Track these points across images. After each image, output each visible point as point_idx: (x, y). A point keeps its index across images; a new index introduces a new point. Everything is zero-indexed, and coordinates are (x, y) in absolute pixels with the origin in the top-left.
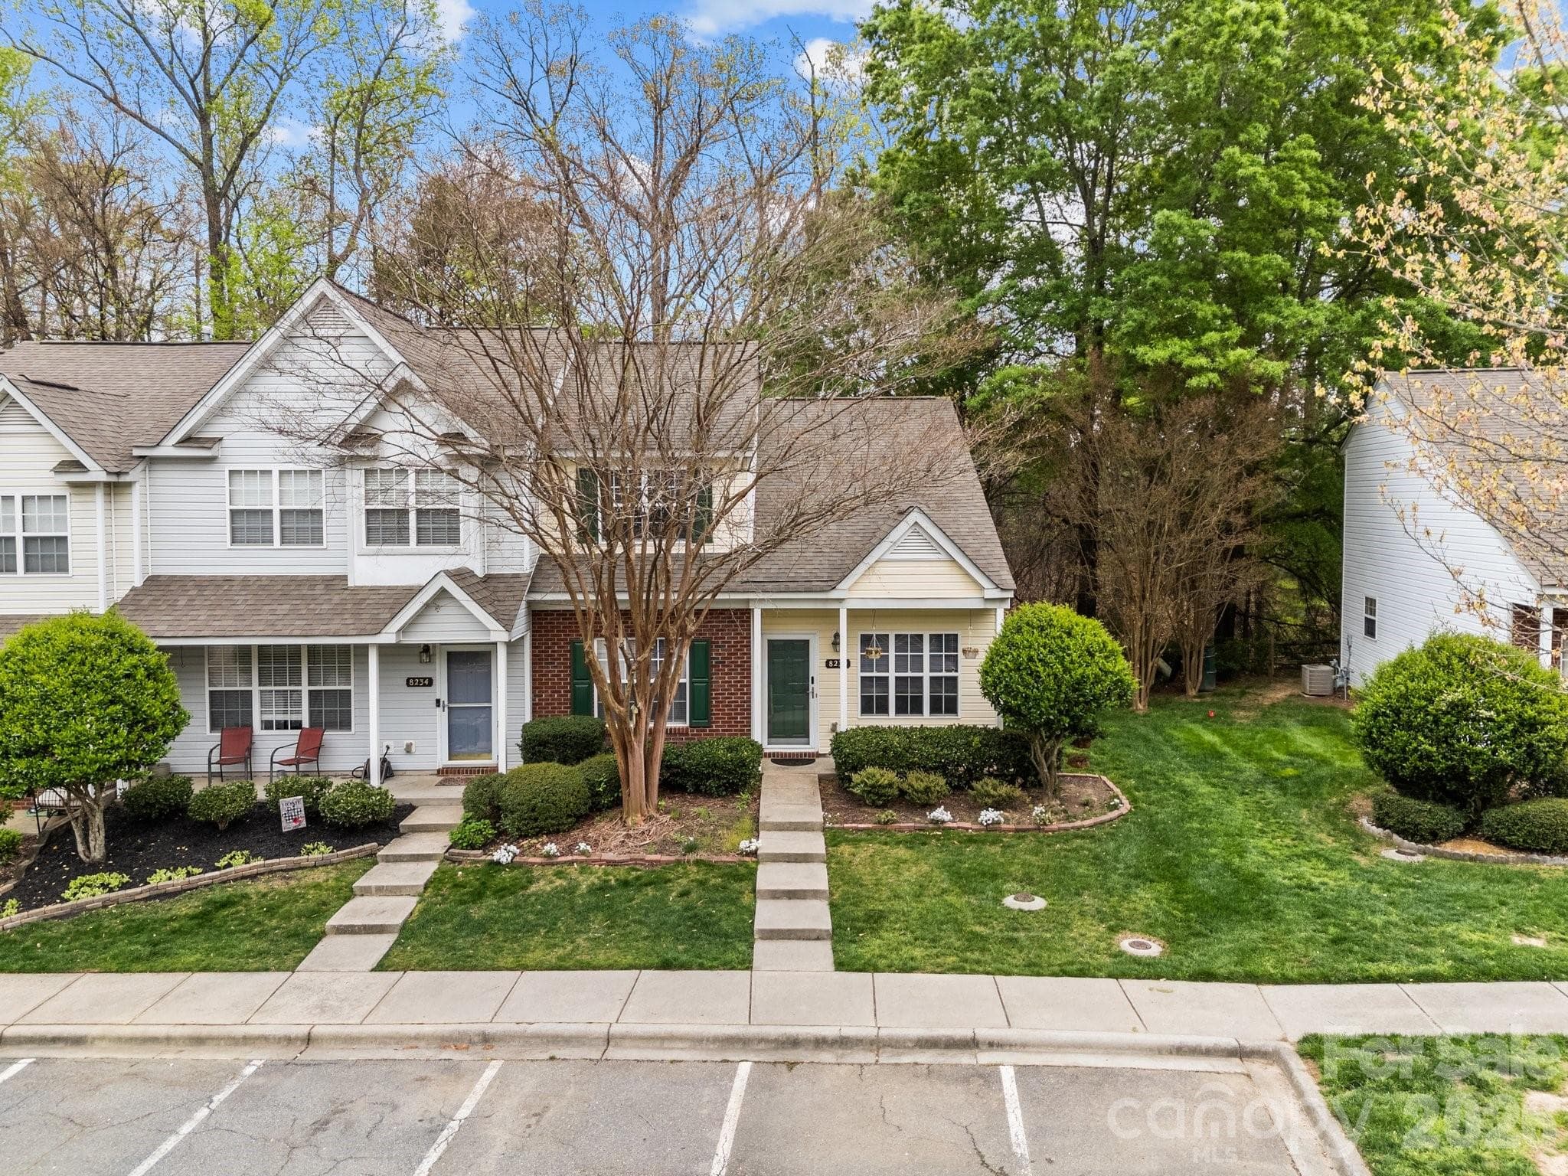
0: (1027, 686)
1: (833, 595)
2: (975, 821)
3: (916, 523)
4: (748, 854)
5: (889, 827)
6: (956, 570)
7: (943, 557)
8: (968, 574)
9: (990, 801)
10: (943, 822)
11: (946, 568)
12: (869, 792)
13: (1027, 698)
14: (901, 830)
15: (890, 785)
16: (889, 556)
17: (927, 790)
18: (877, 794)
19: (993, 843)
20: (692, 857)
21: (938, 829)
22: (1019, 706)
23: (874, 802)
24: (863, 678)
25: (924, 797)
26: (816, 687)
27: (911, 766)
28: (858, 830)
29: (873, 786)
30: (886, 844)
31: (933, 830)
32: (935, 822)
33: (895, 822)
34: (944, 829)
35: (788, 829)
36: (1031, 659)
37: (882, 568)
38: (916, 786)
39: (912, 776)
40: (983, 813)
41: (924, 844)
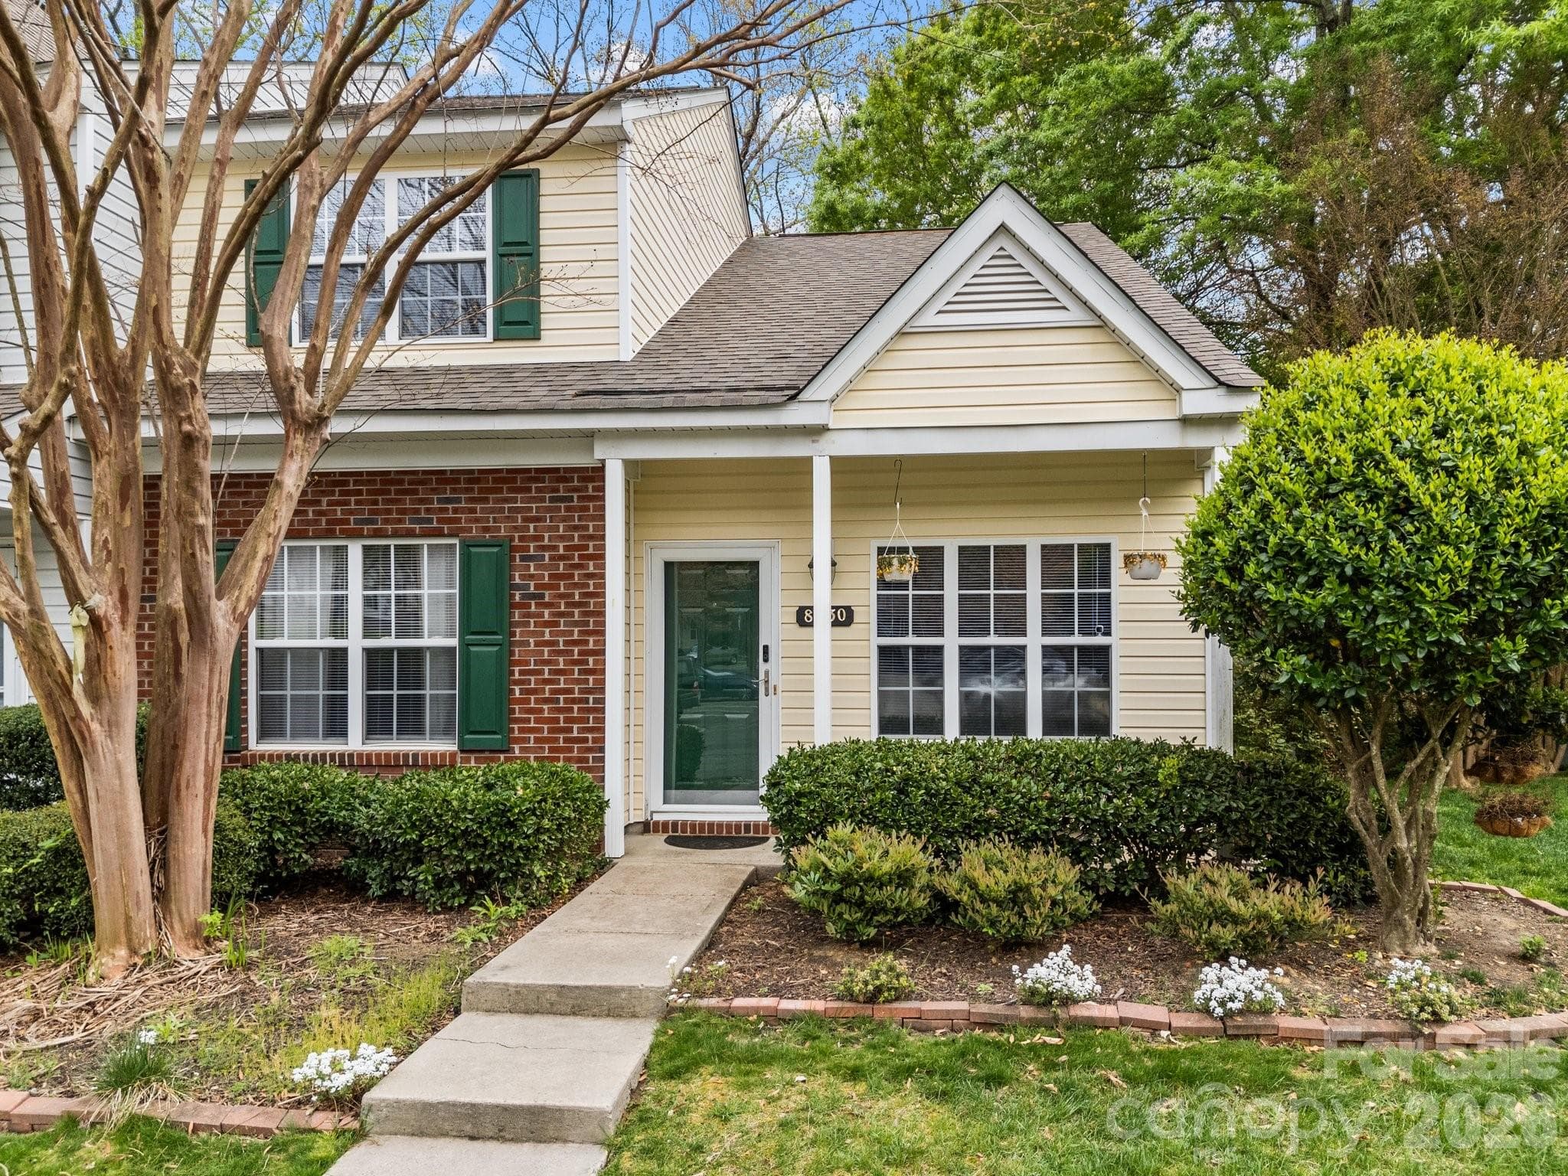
0: (1363, 536)
1: (794, 415)
2: (1182, 1001)
3: (1003, 228)
4: (330, 1102)
5: (881, 1012)
6: (1109, 353)
7: (1075, 315)
8: (1140, 359)
9: (1226, 934)
10: (1068, 1000)
11: (1082, 348)
12: (838, 898)
13: (1360, 580)
14: (921, 1024)
15: (903, 877)
16: (929, 319)
17: (1018, 896)
18: (860, 903)
19: (1258, 1087)
20: (123, 1106)
21: (1051, 1025)
22: (1328, 611)
23: (850, 927)
24: (883, 650)
25: (1009, 916)
26: (774, 670)
27: (976, 830)
28: (775, 1018)
29: (847, 880)
30: (855, 1074)
31: (1034, 1025)
32: (1043, 998)
33: (902, 995)
34: (1073, 1024)
35: (552, 1011)
36: (1365, 456)
37: (916, 353)
38: (984, 881)
39: (974, 858)
40: (1211, 972)
41: (995, 1080)
